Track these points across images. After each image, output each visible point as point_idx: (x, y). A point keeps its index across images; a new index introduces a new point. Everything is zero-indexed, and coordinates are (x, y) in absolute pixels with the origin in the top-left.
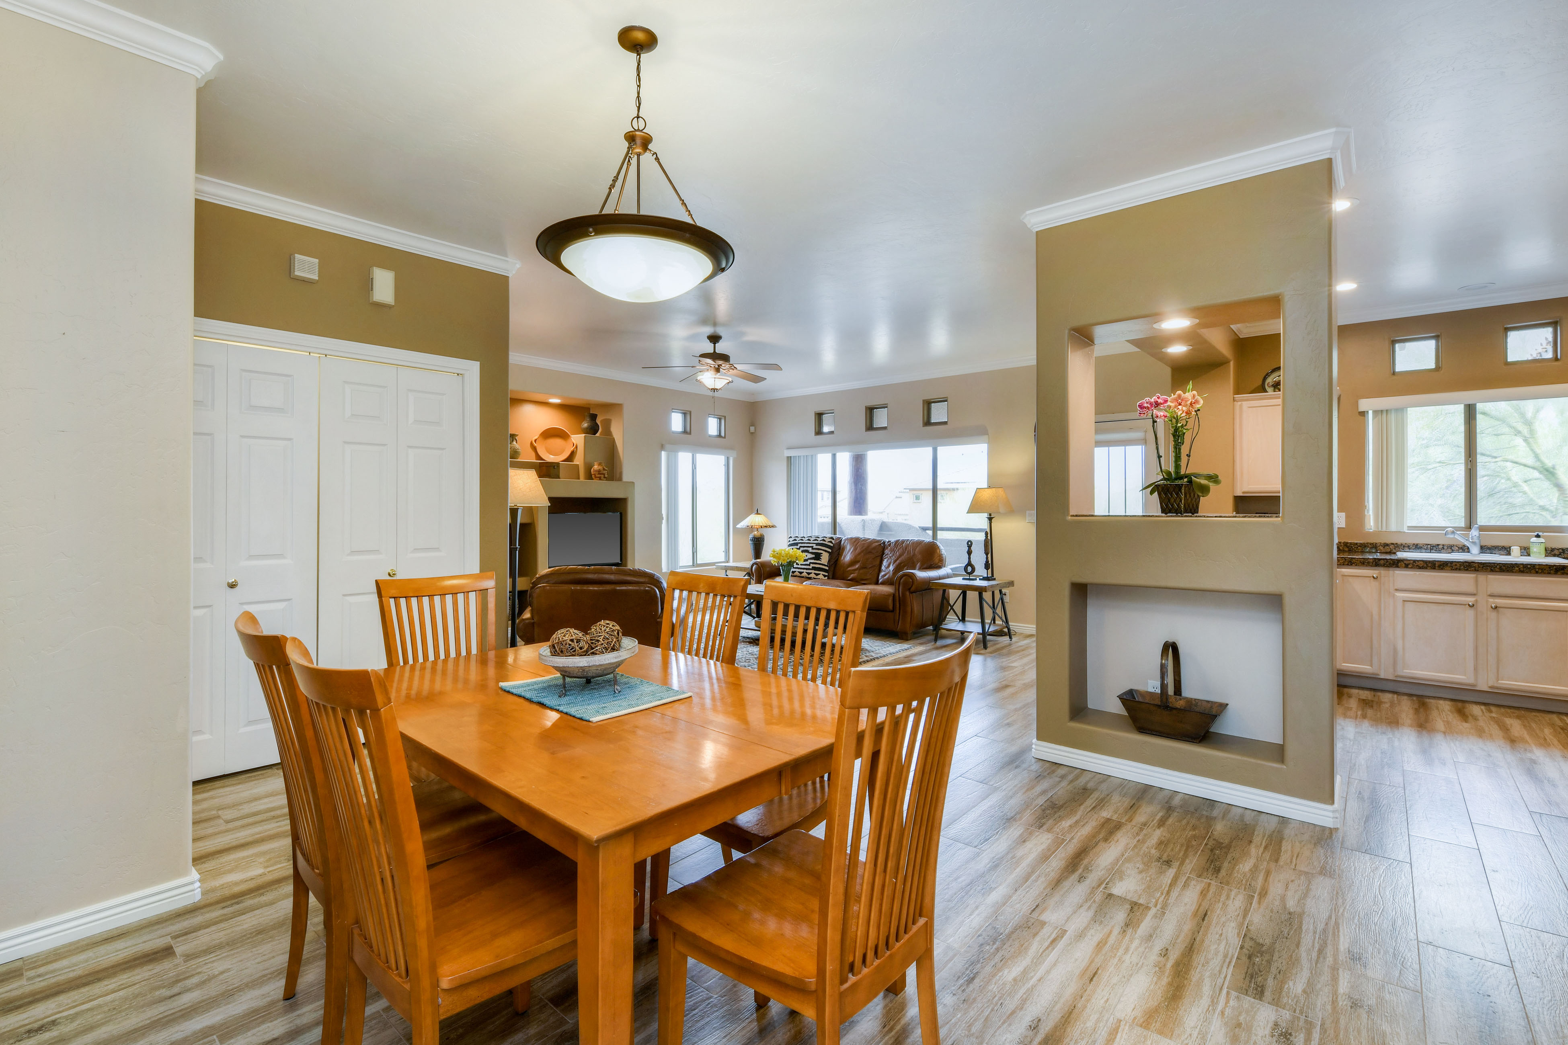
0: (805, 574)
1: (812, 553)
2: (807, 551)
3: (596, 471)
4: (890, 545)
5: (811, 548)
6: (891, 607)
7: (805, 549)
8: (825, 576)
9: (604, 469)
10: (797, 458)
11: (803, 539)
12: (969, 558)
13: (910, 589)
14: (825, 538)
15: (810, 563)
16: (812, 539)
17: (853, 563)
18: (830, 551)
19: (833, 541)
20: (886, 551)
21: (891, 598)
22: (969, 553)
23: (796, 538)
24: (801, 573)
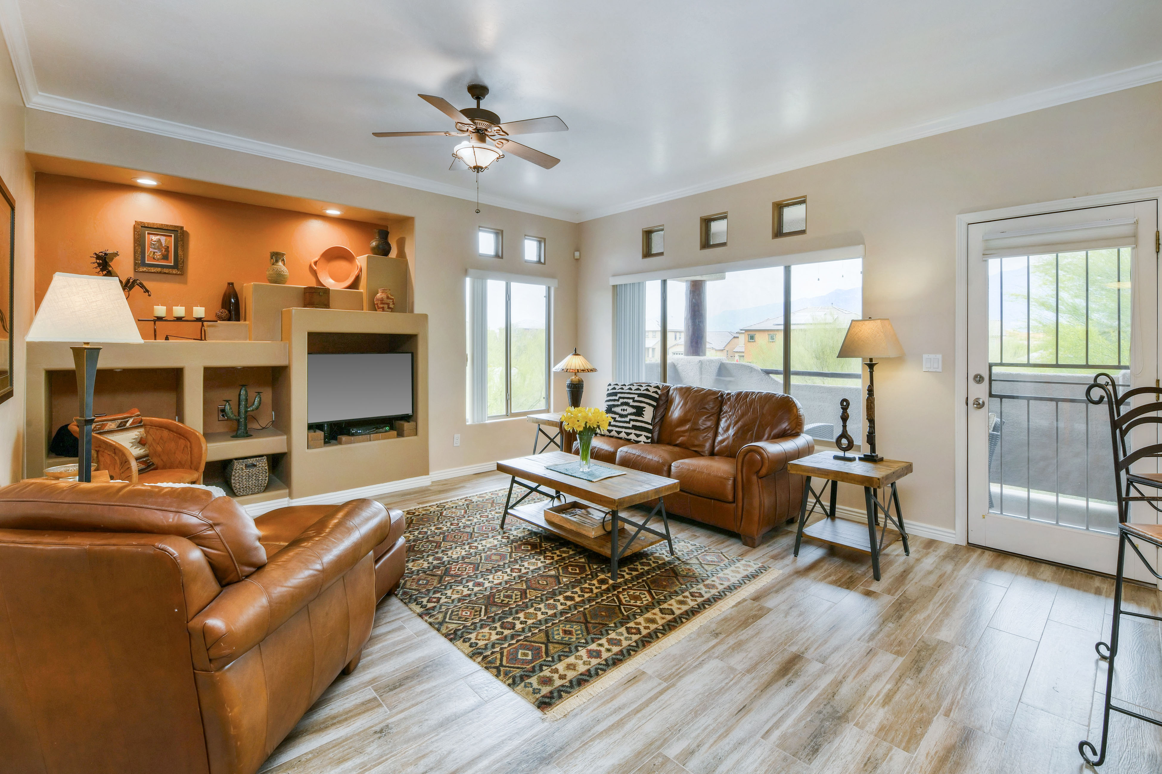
0: (623, 435)
1: (633, 407)
2: (627, 404)
3: (378, 300)
4: (729, 399)
5: (631, 401)
6: (730, 498)
7: (625, 400)
8: (647, 438)
9: (388, 298)
10: (623, 286)
11: (624, 387)
12: (844, 426)
13: (757, 472)
14: (649, 388)
15: (631, 420)
16: (634, 388)
17: (682, 421)
18: (655, 404)
19: (659, 392)
20: (725, 408)
21: (730, 482)
22: (845, 418)
23: (616, 386)
24: (619, 433)
